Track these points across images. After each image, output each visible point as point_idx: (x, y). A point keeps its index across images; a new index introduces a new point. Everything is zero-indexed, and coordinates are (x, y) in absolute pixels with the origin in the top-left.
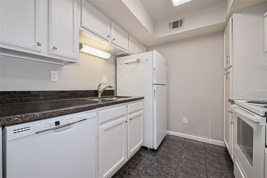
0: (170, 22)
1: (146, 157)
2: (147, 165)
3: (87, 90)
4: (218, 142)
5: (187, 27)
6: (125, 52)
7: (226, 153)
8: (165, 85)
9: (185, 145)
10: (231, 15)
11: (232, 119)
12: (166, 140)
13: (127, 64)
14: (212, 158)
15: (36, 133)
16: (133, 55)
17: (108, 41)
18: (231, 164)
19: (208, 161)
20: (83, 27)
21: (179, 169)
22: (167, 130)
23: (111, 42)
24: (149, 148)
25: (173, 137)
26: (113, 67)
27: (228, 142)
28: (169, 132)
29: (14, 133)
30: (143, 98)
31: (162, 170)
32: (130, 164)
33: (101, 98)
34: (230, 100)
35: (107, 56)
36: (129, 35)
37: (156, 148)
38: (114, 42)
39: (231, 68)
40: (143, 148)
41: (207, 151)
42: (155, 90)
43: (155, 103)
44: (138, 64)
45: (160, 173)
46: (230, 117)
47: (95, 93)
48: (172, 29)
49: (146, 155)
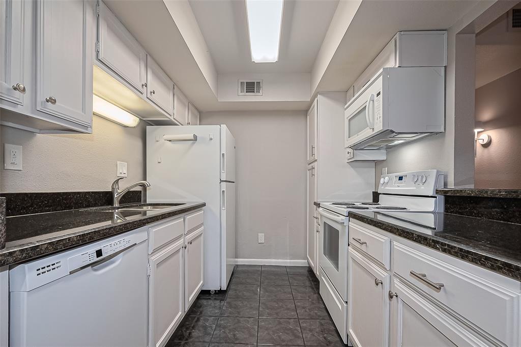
0: (242, 81)
1: (211, 305)
2: (216, 315)
3: (89, 192)
4: (301, 262)
5: (266, 96)
6: (167, 117)
7: (310, 274)
8: (233, 182)
9: (262, 275)
10: (315, 96)
11: (317, 227)
12: (235, 273)
13: (170, 141)
14: (297, 283)
15: (71, 273)
16: (181, 126)
17: (142, 93)
18: (316, 285)
19: (294, 287)
20: (101, 60)
21: (262, 307)
22: (236, 258)
23: (147, 97)
24: (212, 292)
25: (244, 269)
26: (139, 144)
27: (312, 259)
28: (237, 262)
29: (38, 275)
30: (204, 205)
31: (240, 315)
32: (187, 323)
33: (122, 208)
34: (315, 204)
35: (132, 121)
36: (174, 86)
37: (224, 288)
38: (153, 97)
39: (316, 163)
40: (204, 294)
41: (291, 276)
42: (223, 191)
43: (224, 213)
44: (194, 143)
45: (238, 319)
46: (316, 224)
47: (106, 198)
48: (245, 93)
49: (210, 302)
